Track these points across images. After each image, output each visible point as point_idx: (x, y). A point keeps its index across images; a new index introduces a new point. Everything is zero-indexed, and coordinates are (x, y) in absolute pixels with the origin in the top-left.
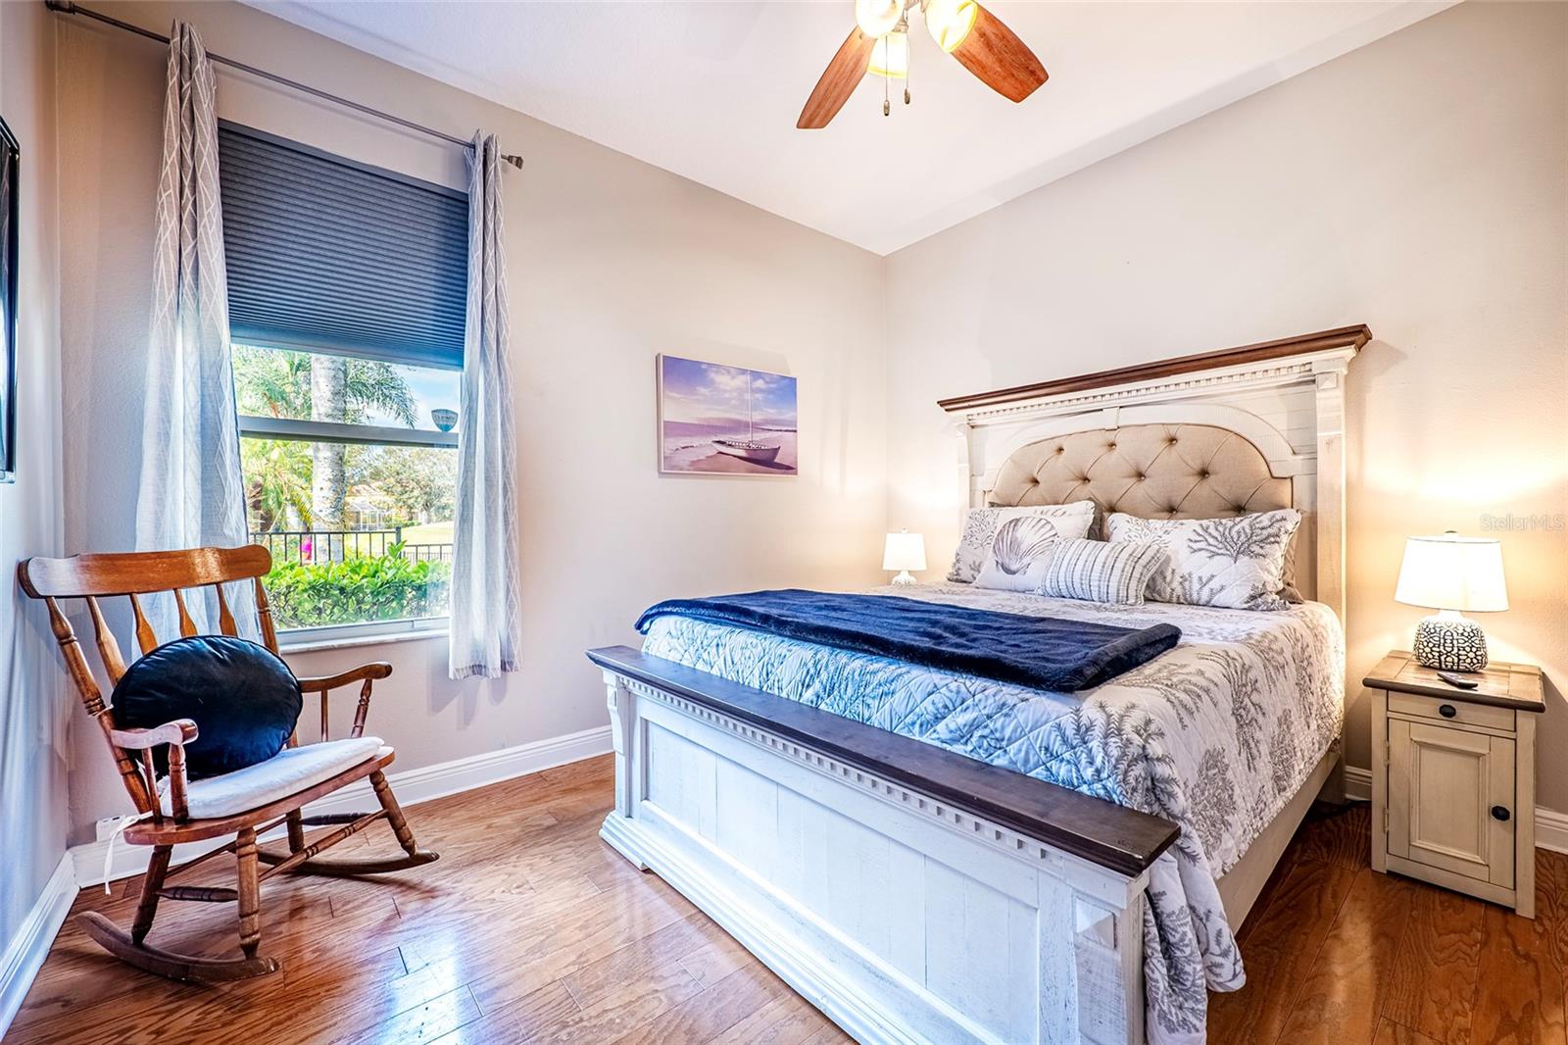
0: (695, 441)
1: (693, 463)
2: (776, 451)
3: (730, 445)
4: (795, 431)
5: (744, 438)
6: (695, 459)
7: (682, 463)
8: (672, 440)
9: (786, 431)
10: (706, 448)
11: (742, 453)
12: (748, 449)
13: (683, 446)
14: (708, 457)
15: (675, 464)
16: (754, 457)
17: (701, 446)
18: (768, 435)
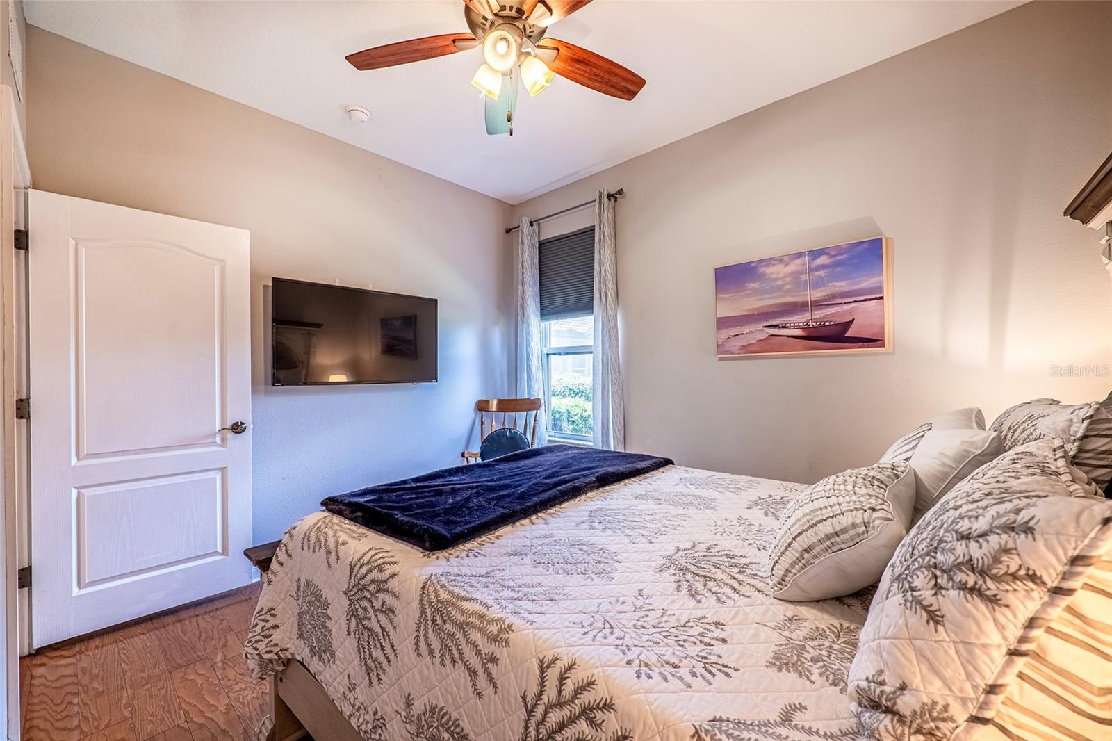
0: (745, 330)
1: (743, 347)
2: (847, 325)
3: (784, 327)
4: (882, 298)
5: (801, 318)
6: (746, 344)
7: (733, 349)
8: (724, 331)
9: (863, 301)
10: (758, 332)
11: (799, 332)
12: (807, 327)
13: (734, 334)
14: (758, 341)
15: (726, 349)
16: (815, 334)
17: (751, 332)
18: (834, 310)
